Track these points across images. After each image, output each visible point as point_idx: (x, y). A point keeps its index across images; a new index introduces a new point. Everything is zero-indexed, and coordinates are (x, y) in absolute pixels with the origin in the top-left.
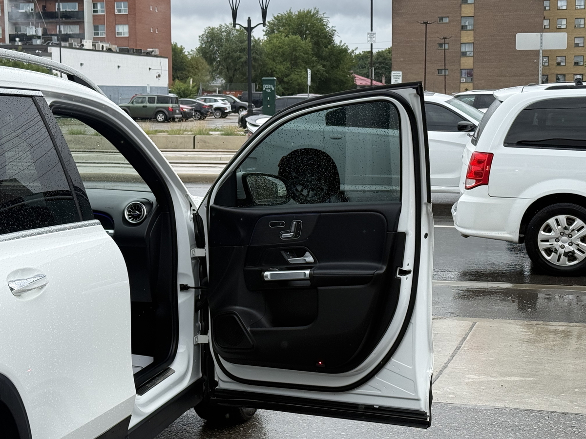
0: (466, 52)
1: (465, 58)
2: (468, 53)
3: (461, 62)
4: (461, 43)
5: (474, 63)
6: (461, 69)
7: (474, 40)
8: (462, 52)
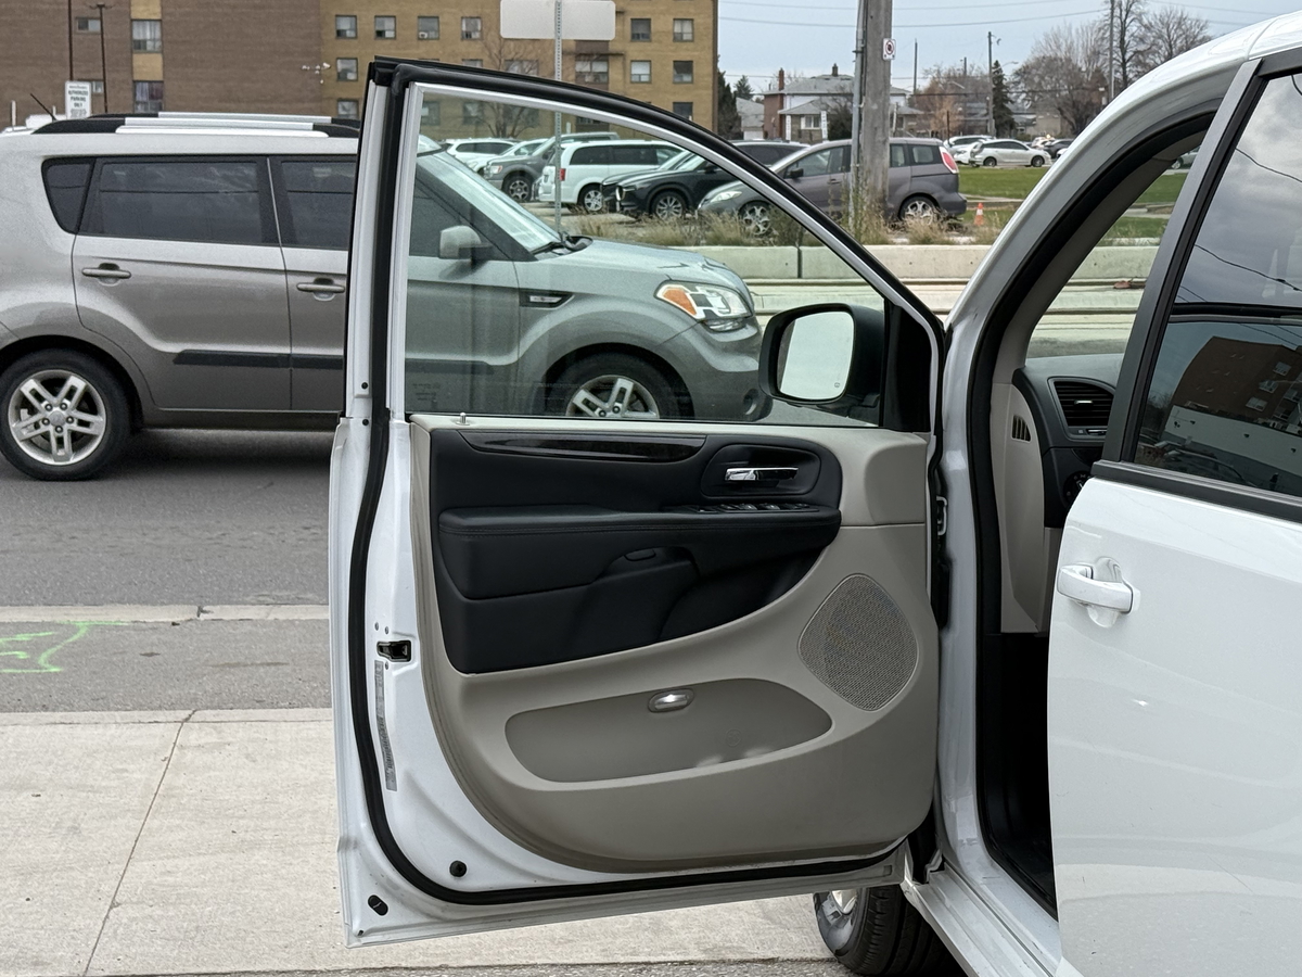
0: (145, 41)
1: (144, 55)
2: (149, 44)
3: (135, 64)
4: (132, 20)
5: (164, 66)
6: (135, 82)
7: (162, 13)
8: (135, 41)
